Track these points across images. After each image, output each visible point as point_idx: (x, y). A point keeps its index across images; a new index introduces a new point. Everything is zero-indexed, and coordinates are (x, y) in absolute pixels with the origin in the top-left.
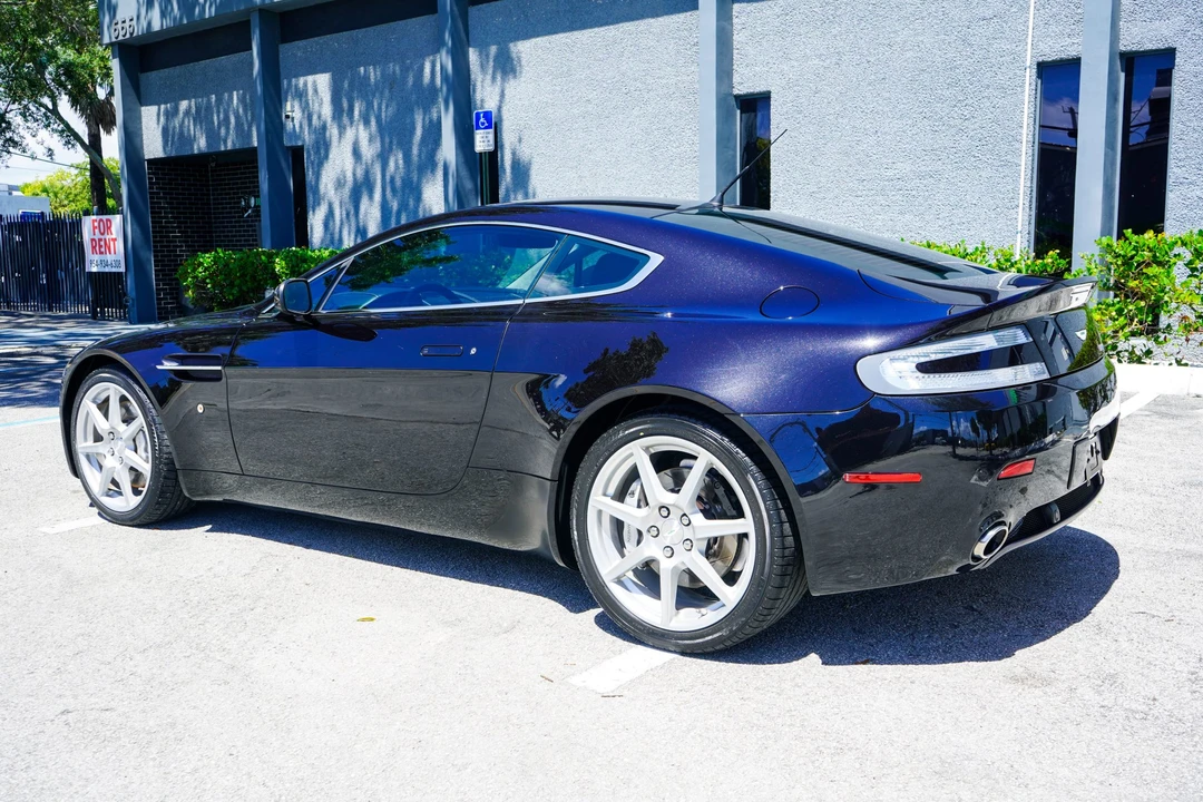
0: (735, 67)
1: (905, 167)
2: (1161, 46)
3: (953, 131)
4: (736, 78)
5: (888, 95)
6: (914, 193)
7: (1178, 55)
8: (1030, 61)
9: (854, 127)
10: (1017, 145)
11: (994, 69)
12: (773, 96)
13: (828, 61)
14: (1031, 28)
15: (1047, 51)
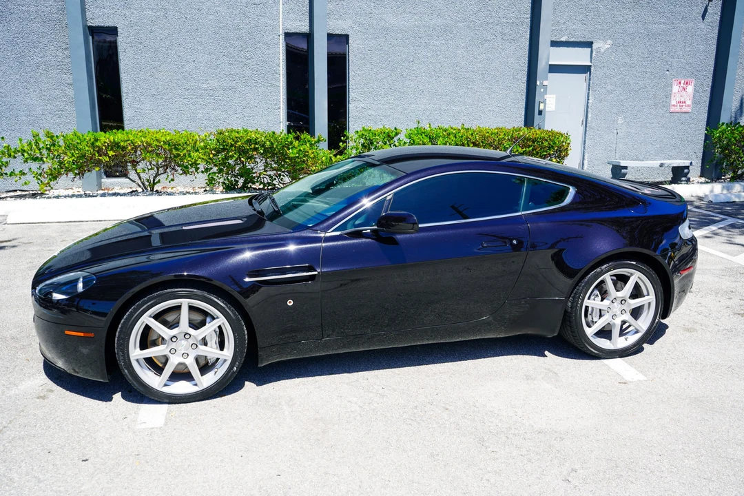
0: (87, 7)
1: (214, 83)
2: (342, 33)
3: (241, 65)
4: (89, 15)
5: (200, 39)
6: (220, 98)
7: (350, 38)
8: (281, 32)
9: (179, 56)
10: (277, 76)
11: (262, 33)
12: (119, 30)
13: (158, 13)
14: (281, 12)
15: (289, 27)
